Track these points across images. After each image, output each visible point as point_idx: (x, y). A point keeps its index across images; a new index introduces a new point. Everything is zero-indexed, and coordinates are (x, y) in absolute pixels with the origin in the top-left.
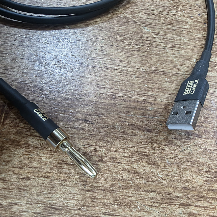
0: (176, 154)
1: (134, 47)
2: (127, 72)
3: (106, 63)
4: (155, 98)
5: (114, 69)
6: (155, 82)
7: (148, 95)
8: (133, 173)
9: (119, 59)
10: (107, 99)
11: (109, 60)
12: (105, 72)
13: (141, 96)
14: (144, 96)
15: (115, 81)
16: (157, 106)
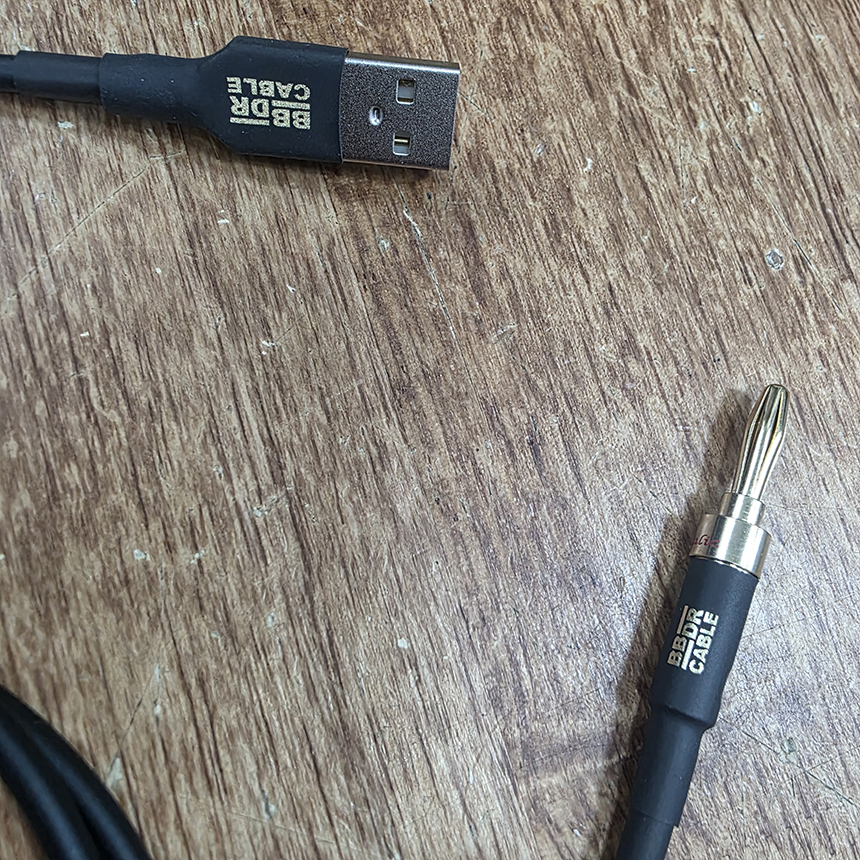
0: (505, 130)
1: (102, 402)
2: (261, 384)
3: (252, 487)
4: (332, 242)
5: (270, 441)
6: (260, 261)
7: (330, 270)
8: (618, 240)
9: (209, 440)
10: (419, 413)
11: (229, 479)
12: (302, 470)
13: (347, 295)
14: (343, 284)
15: (327, 412)
16: (364, 226)
